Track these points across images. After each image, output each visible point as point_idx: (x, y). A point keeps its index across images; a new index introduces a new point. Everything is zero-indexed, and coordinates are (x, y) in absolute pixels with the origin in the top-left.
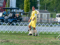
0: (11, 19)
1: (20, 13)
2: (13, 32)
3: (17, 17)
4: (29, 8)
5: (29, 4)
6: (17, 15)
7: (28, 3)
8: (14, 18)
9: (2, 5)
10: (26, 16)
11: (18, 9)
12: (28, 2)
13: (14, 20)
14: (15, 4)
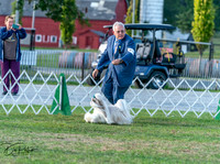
0: (146, 65)
1: (179, 44)
2: (152, 115)
3: (166, 60)
4: (210, 25)
5: (212, 10)
6: (167, 51)
7: (206, 9)
8: (155, 63)
9: (114, 13)
10: (201, 54)
11: (171, 30)
12: (208, 4)
13: (155, 70)
14: (161, 12)
